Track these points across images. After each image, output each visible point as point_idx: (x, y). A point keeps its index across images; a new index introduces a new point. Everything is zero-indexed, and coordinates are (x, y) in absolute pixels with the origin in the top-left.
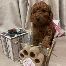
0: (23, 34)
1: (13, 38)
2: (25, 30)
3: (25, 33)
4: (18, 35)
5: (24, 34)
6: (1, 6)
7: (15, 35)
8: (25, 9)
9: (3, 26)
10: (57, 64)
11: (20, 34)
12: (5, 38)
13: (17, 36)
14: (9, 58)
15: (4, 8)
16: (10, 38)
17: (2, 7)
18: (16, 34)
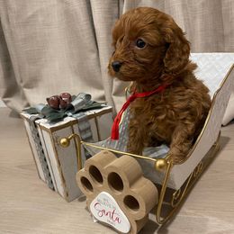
0: (92, 112)
1: (57, 125)
2: (114, 97)
3: (101, 107)
4: (75, 116)
5: (97, 111)
6: (30, 14)
7: (66, 116)
8: (112, 18)
9: (40, 84)
10: (211, 218)
11: (82, 113)
12: (36, 126)
13: (73, 119)
14: (54, 189)
15: (40, 19)
16: (49, 126)
17: (33, 16)
18: (70, 114)
